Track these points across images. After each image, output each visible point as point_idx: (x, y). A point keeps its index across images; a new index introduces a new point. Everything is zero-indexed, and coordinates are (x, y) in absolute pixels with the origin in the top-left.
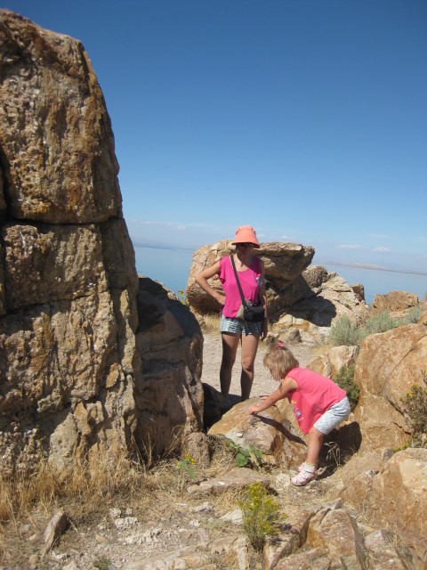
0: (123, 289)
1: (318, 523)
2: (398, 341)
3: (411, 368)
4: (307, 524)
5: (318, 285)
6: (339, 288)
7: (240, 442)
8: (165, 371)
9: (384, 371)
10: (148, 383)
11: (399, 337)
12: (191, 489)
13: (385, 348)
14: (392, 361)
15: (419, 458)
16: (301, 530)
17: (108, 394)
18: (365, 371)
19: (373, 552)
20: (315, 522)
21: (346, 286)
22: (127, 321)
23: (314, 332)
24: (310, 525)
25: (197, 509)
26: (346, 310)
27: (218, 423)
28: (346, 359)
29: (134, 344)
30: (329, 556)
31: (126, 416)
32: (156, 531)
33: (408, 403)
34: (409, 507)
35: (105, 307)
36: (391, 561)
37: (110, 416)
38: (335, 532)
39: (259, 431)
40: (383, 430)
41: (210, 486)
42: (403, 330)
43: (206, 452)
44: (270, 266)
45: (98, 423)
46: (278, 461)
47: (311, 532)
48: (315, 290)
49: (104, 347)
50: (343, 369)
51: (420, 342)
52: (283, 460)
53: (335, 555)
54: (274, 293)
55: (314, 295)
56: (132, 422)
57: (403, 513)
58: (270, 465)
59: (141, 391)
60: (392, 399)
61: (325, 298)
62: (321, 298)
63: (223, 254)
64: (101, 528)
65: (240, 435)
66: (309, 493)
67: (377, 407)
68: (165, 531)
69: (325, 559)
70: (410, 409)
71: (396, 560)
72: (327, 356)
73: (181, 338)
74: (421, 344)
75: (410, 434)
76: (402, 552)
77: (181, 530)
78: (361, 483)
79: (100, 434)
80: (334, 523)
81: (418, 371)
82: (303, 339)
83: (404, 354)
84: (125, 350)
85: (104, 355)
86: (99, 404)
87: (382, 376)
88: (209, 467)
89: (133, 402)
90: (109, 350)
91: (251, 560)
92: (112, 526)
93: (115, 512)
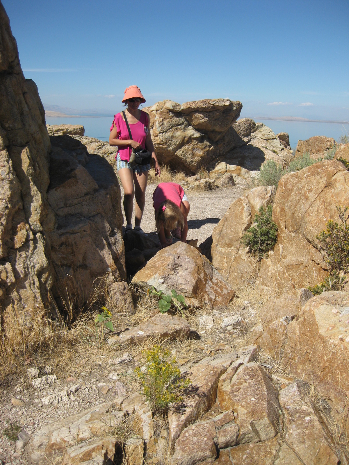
0: (23, 146)
1: (228, 381)
2: (312, 178)
3: (326, 204)
4: (216, 382)
5: (248, 135)
6: (266, 137)
7: (163, 288)
8: (81, 225)
9: (300, 209)
10: (63, 239)
11: (314, 174)
12: (112, 340)
13: (300, 186)
14: (307, 198)
15: (335, 303)
16: (209, 391)
17: (18, 254)
18: (283, 210)
19: (288, 409)
20: (224, 380)
21: (272, 135)
22: (30, 178)
23: (246, 176)
24: (219, 384)
25: (117, 360)
26: (273, 155)
27: (142, 270)
28: (264, 199)
29: (40, 202)
30: (238, 422)
31: (39, 275)
32: (73, 389)
33: (324, 240)
34: (325, 358)
35: (4, 166)
36: (307, 418)
37: (22, 276)
38: (245, 392)
39: (181, 276)
40: (302, 267)
41: (129, 337)
42: (317, 167)
43: (129, 300)
44: (203, 120)
45: (9, 284)
46: (201, 303)
47: (220, 392)
48: (246, 139)
49: (7, 207)
50: (262, 209)
51: (334, 178)
52: (207, 301)
53: (244, 421)
54: (208, 144)
55: (245, 144)
56: (47, 279)
57: (319, 363)
58: (194, 307)
59: (57, 247)
60: (309, 237)
61: (254, 146)
62: (251, 146)
63: (161, 113)
64: (18, 389)
65: (162, 281)
66: (230, 334)
67: (294, 244)
68: (83, 387)
69: (233, 425)
70: (327, 246)
71: (312, 417)
72: (247, 197)
73: (96, 191)
74: (335, 180)
75: (327, 270)
76: (319, 405)
77: (100, 385)
78: (275, 331)
79: (14, 295)
80: (246, 381)
81: (333, 208)
82: (236, 182)
83: (319, 191)
84: (32, 209)
85: (8, 216)
86: (8, 266)
87: (298, 214)
88: (134, 313)
89: (45, 260)
90: (14, 210)
91: (156, 427)
92: (29, 387)
93: (34, 371)
